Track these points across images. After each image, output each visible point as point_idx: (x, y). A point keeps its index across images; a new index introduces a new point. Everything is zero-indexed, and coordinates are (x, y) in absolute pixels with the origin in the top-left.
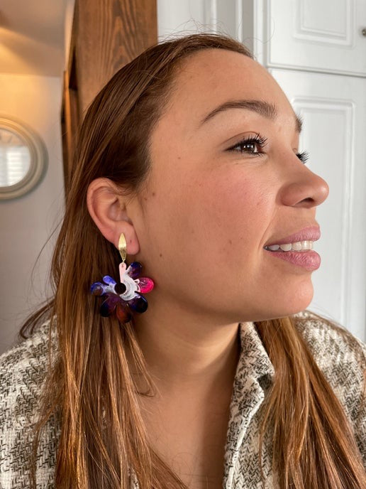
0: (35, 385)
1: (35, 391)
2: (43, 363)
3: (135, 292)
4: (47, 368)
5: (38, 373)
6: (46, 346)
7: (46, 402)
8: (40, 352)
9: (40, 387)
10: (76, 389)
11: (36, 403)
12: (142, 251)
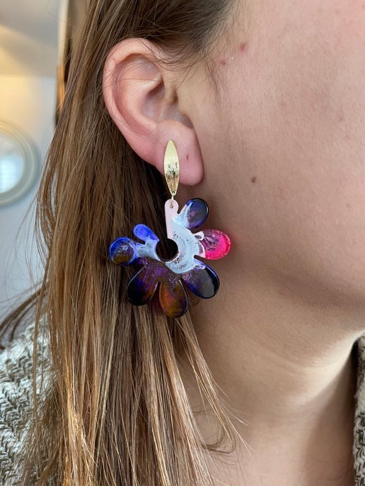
0: (10, 433)
1: (9, 445)
2: (26, 393)
3: (196, 257)
4: (32, 401)
5: (16, 411)
6: (32, 361)
7: (29, 467)
8: (22, 372)
9: (19, 438)
10: (86, 449)
11: (11, 469)
12: (208, 177)
